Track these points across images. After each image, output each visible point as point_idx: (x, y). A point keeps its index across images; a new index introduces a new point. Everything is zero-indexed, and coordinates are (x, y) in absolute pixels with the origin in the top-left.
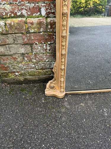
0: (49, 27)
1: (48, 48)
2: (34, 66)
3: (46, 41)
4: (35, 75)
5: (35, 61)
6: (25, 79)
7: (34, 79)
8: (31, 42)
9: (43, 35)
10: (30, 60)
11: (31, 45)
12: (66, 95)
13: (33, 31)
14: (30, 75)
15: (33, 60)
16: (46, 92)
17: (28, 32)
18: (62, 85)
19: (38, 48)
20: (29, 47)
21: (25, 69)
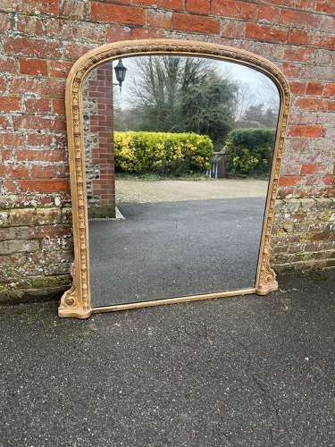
0: (65, 218)
1: (64, 243)
2: (41, 270)
3: (60, 234)
4: (42, 286)
5: (44, 262)
6: (26, 294)
7: (40, 293)
8: (39, 236)
9: (57, 228)
10: (37, 262)
11: (40, 240)
12: (93, 314)
13: (43, 223)
14: (34, 287)
15: (41, 261)
16: (60, 311)
17: (37, 224)
18: (85, 296)
19: (49, 243)
20: (36, 242)
21: (27, 275)
